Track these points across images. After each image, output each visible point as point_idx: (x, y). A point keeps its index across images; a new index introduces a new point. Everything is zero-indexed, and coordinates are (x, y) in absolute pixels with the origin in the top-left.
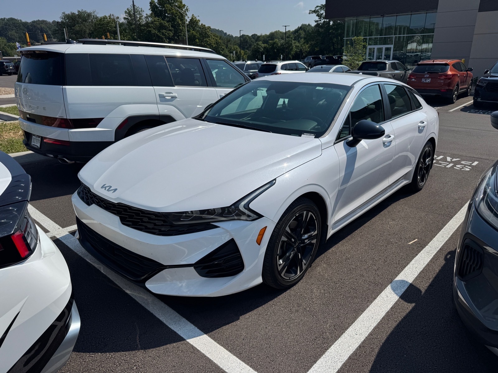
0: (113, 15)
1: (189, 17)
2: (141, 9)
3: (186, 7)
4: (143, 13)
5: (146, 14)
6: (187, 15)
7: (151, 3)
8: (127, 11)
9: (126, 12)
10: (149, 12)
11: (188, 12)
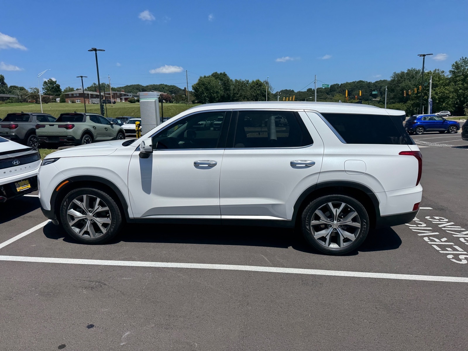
0: (438, 70)
9: (453, 65)
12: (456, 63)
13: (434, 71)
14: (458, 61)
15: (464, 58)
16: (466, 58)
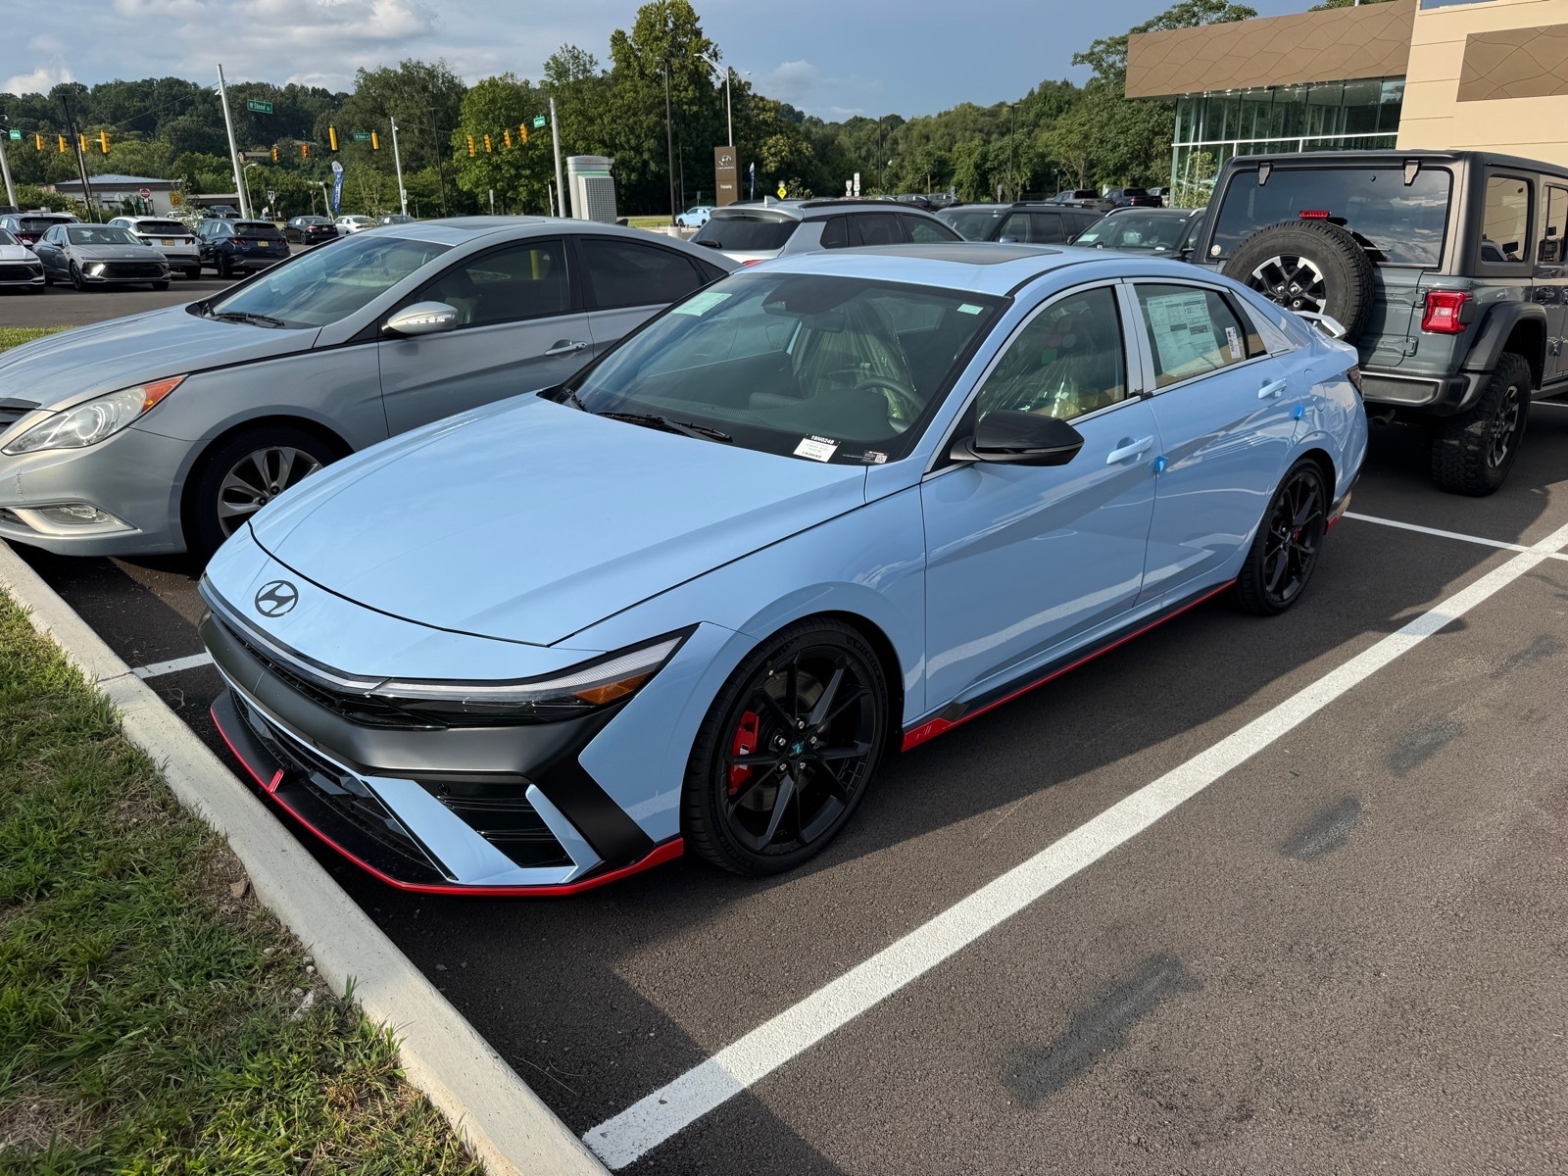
0: (512, 76)
1: (718, 78)
2: (591, 57)
3: (712, 47)
4: (594, 67)
5: (603, 71)
6: (715, 71)
7: (614, 40)
8: (551, 62)
9: (547, 66)
10: (610, 66)
11: (717, 60)
12: (554, 58)
13: (501, 79)
14: (557, 55)
15: (570, 48)
16: (574, 47)
